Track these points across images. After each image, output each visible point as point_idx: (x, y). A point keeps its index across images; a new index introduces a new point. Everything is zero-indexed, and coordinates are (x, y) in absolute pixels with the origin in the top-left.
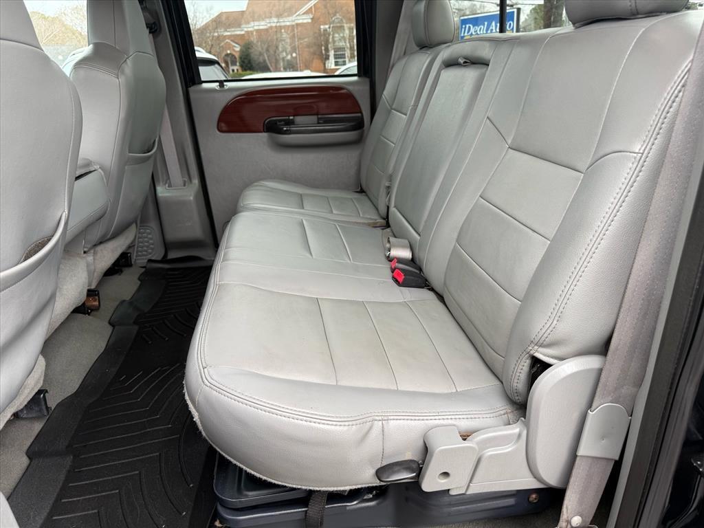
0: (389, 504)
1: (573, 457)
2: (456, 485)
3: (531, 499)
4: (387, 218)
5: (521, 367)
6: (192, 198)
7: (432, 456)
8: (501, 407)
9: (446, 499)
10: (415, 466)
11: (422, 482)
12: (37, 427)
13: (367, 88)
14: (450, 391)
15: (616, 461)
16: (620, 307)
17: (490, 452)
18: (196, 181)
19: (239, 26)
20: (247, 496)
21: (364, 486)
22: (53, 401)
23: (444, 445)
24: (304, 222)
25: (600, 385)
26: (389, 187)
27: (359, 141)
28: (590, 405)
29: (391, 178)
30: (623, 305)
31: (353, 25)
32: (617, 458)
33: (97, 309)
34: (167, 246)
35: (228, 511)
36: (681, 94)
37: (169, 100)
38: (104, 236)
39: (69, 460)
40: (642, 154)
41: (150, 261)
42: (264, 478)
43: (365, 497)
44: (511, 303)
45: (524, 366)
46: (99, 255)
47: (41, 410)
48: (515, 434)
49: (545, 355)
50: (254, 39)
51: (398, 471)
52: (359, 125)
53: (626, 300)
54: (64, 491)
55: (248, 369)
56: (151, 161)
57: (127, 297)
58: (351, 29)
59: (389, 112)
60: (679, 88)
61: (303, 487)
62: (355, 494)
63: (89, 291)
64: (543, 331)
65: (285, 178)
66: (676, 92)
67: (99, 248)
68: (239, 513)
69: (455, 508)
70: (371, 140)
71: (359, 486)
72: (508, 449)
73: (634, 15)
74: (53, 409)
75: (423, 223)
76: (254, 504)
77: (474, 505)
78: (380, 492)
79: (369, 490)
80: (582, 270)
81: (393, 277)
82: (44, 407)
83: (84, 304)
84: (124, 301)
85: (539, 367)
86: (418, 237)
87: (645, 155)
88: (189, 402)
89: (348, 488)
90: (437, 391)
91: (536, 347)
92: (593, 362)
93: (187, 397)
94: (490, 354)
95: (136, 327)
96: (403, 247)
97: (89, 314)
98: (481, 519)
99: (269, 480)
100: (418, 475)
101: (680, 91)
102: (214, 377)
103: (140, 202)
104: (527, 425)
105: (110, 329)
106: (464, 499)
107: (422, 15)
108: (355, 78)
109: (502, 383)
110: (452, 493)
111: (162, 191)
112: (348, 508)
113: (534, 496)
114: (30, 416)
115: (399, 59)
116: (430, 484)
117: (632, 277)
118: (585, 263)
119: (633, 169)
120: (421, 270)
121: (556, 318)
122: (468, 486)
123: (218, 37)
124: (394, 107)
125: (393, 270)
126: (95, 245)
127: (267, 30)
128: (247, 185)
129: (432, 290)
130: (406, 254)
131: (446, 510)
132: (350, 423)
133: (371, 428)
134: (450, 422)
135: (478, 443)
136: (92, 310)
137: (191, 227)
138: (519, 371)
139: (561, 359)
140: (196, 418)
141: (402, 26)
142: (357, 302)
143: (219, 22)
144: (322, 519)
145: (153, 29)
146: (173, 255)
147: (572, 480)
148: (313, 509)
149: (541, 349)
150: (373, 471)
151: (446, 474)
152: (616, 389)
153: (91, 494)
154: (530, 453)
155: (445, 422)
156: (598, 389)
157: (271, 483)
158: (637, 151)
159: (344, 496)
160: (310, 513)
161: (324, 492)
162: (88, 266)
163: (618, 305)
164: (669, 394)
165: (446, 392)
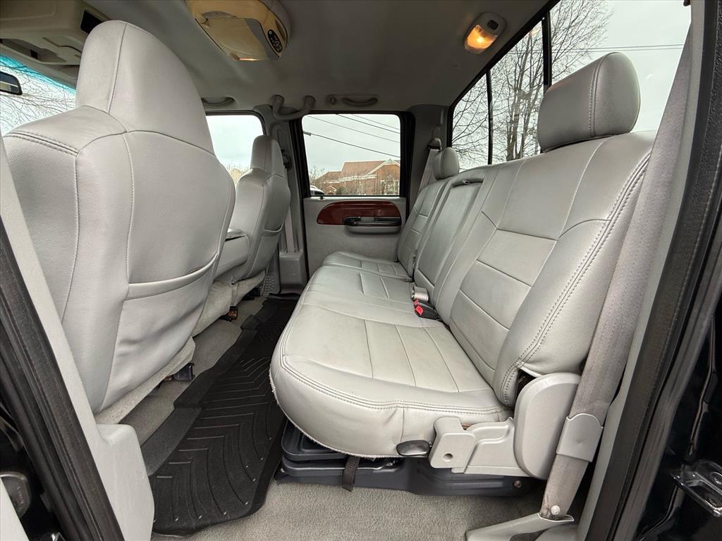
0: (404, 471)
1: (553, 455)
2: (457, 465)
3: (515, 485)
4: (413, 277)
5: (510, 377)
6: (298, 260)
7: (439, 440)
8: (492, 406)
9: (448, 476)
10: (426, 446)
11: (430, 460)
12: (185, 387)
13: (405, 203)
14: (453, 391)
15: (590, 463)
16: (593, 337)
17: (484, 442)
18: (302, 250)
19: (337, 179)
20: (303, 452)
21: (387, 456)
22: (197, 372)
23: (450, 431)
24: (361, 275)
25: (576, 397)
26: (415, 258)
27: (398, 233)
28: (568, 413)
29: (416, 252)
30: (596, 335)
31: (398, 181)
32: (591, 461)
33: (236, 318)
34: (282, 286)
35: (289, 462)
36: (642, 177)
37: (292, 204)
38: (245, 276)
39: (198, 411)
40: (611, 221)
41: (271, 294)
42: (315, 441)
43: (388, 465)
44: (502, 331)
45: (512, 378)
46: (241, 286)
47: (188, 376)
48: (504, 429)
49: (530, 370)
50: (344, 186)
51: (413, 448)
52: (398, 223)
53: (598, 331)
54: (190, 433)
55: (312, 360)
56: (278, 236)
57: (254, 314)
58: (397, 183)
59: (417, 216)
60: (640, 173)
61: (343, 452)
62: (380, 462)
63: (231, 307)
64: (529, 351)
65: (352, 251)
66: (638, 176)
67: (241, 283)
68: (296, 465)
69: (455, 484)
70: (405, 232)
71: (384, 456)
72: (500, 441)
73: (592, 137)
74: (196, 376)
75: (437, 278)
76: (307, 459)
77: (470, 484)
78: (399, 462)
79: (391, 460)
80: (561, 305)
81: (416, 311)
82: (190, 375)
83: (227, 314)
84: (251, 316)
85: (524, 379)
86: (433, 287)
87: (612, 221)
88: (271, 379)
89: (375, 457)
90: (444, 390)
91: (523, 363)
92: (570, 379)
93: (270, 375)
94: (483, 366)
95: (256, 332)
96: (423, 293)
97: (230, 321)
98: (473, 495)
99: (319, 443)
100: (428, 454)
101: (641, 175)
102: (289, 363)
103: (268, 259)
104: (515, 424)
105: (241, 331)
106: (462, 478)
107: (440, 161)
108: (398, 197)
109: (493, 389)
110: (454, 471)
111: (282, 255)
112: (374, 472)
113: (518, 482)
114: (181, 379)
115: (425, 187)
116: (437, 462)
117: (603, 313)
118: (564, 300)
119: (603, 232)
120: (434, 308)
121: (540, 341)
122: (467, 467)
123: (325, 184)
124: (420, 212)
125: (416, 307)
126: (239, 281)
127: (351, 182)
128: (331, 253)
129: (442, 321)
130: (425, 297)
131: (449, 484)
132: (380, 407)
133: (395, 412)
134: (454, 414)
135: (476, 433)
136: (232, 319)
137: (295, 276)
138: (508, 380)
139: (543, 374)
140: (274, 391)
141: (427, 168)
142: (391, 325)
143: (327, 176)
144: (354, 478)
145: (288, 165)
146: (284, 292)
147: (553, 474)
148: (349, 469)
149: (526, 365)
150: (395, 446)
151: (450, 456)
152: (590, 402)
153: (207, 436)
154: (517, 447)
155: (451, 414)
156: (575, 401)
157: (319, 445)
158: (606, 219)
159: (372, 462)
160: (347, 472)
161: (357, 457)
162: (233, 292)
163: (591, 335)
164: (648, 411)
165: (450, 391)
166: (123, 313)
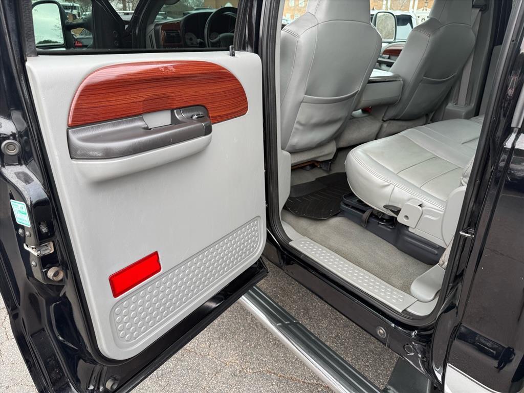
11: (398, 216)
18: (473, 104)
46: (391, 124)
74: (333, 172)
82: (329, 169)
111: (450, 106)
112: (379, 225)
126: (390, 119)
162: (381, 127)
166: (300, 108)
